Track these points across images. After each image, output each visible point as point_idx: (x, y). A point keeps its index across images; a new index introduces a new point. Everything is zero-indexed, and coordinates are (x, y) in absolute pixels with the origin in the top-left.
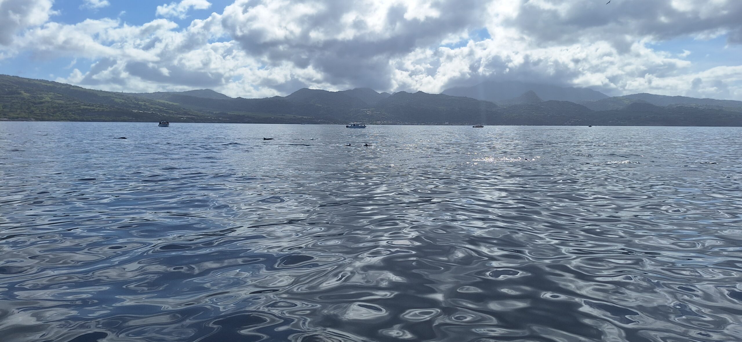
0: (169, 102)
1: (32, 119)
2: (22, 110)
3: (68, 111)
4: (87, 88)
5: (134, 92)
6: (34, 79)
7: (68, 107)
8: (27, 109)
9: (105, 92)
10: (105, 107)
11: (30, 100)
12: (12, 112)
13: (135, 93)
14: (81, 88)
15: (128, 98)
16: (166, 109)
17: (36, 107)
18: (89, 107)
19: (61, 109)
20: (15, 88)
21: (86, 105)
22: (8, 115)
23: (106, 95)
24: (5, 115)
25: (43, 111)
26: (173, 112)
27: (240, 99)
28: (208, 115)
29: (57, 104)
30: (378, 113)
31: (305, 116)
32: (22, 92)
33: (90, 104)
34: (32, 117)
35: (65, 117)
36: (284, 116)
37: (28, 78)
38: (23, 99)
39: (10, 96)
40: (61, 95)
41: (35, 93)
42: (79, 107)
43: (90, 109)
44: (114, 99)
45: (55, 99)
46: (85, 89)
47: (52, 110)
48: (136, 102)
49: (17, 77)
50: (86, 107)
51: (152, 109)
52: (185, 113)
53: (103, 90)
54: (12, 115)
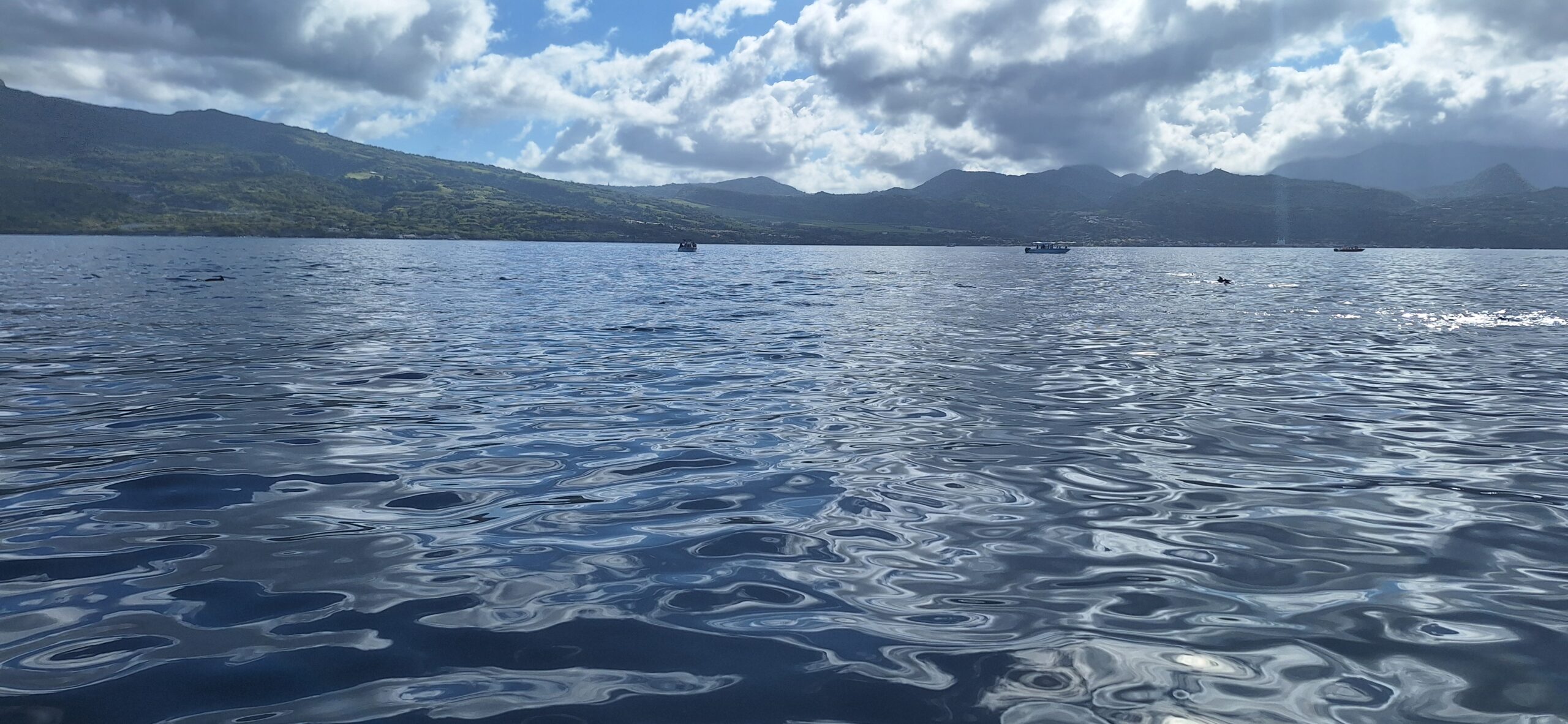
0: (690, 204)
1: (456, 236)
2: (439, 219)
3: (515, 222)
4: (548, 178)
5: (628, 185)
6: (460, 162)
7: (517, 214)
8: (447, 218)
9: (578, 184)
10: (577, 213)
11: (453, 201)
12: (422, 222)
13: (631, 187)
14: (538, 177)
15: (619, 196)
16: (685, 218)
17: (462, 213)
18: (551, 214)
19: (503, 217)
20: (429, 178)
21: (545, 211)
22: (417, 229)
23: (580, 191)
24: (413, 228)
25: (474, 221)
26: (698, 223)
27: (822, 194)
28: (761, 228)
29: (498, 208)
30: (1115, 220)
31: (952, 228)
32: (440, 185)
33: (552, 208)
34: (456, 232)
35: (509, 232)
36: (909, 229)
37: (450, 159)
38: (441, 198)
39: (421, 193)
40: (504, 192)
41: (462, 188)
42: (534, 213)
43: (553, 217)
44: (591, 197)
45: (494, 199)
46: (545, 179)
47: (489, 220)
48: (633, 204)
49: (433, 158)
50: (547, 214)
51: (660, 218)
52: (719, 226)
53: (576, 182)
54: (423, 228)
